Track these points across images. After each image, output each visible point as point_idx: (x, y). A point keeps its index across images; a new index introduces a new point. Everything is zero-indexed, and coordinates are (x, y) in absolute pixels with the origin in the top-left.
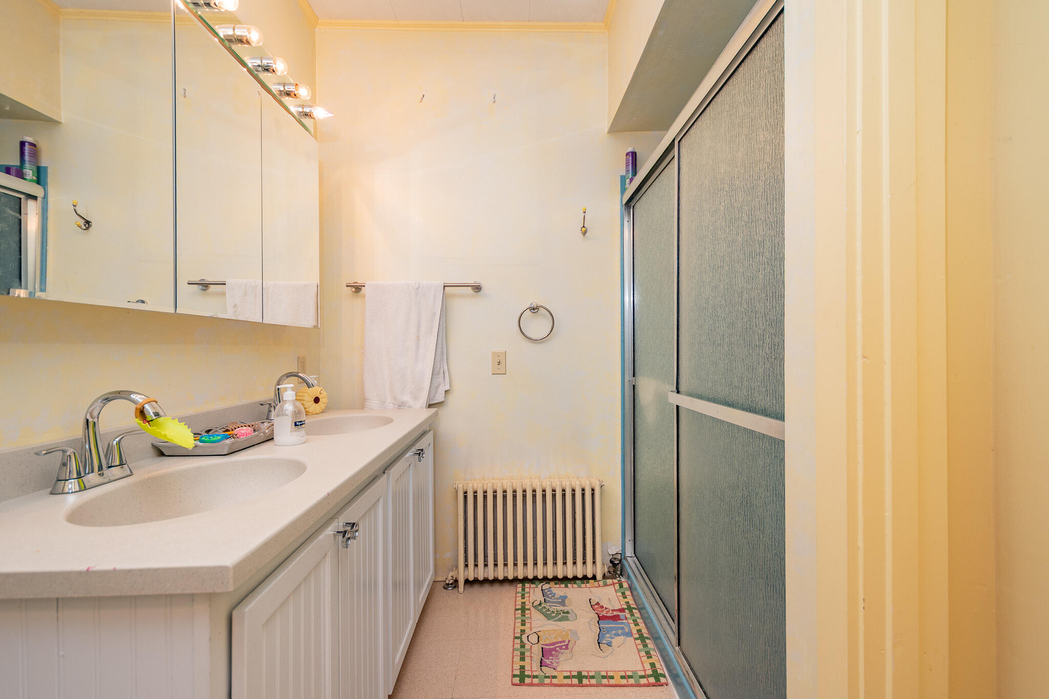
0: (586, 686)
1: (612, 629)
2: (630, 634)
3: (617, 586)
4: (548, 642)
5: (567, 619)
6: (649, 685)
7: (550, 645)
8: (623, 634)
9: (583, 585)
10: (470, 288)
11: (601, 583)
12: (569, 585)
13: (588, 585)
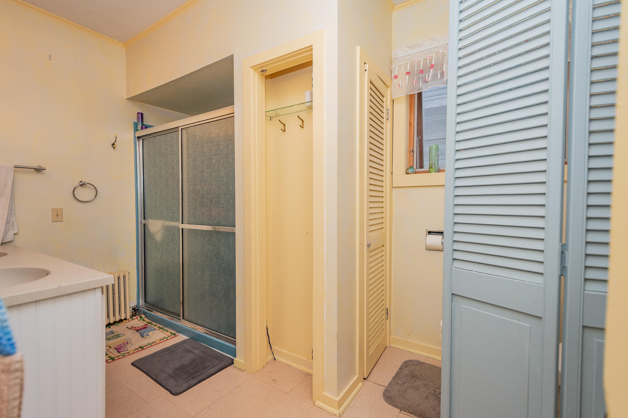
0: (145, 349)
1: (146, 331)
2: (155, 329)
3: (139, 318)
4: (116, 346)
5: (120, 337)
6: (172, 338)
7: (117, 346)
8: (152, 330)
9: (119, 324)
10: (33, 169)
11: (130, 320)
12: (111, 327)
13: (122, 323)
